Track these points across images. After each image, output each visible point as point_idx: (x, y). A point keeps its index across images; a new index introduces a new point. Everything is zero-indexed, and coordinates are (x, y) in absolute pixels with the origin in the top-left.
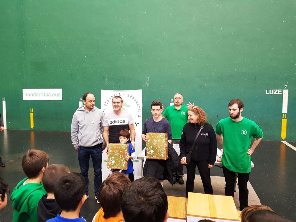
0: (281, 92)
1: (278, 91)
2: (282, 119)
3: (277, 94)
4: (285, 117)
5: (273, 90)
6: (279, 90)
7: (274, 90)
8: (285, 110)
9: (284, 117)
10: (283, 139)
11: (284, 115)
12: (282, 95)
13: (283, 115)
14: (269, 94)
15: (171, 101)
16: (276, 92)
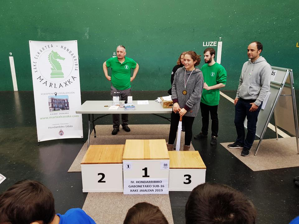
3: (213, 46)
6: (214, 42)
7: (210, 42)
8: (219, 61)
12: (217, 47)
14: (205, 46)
15: (114, 54)
16: (212, 44)
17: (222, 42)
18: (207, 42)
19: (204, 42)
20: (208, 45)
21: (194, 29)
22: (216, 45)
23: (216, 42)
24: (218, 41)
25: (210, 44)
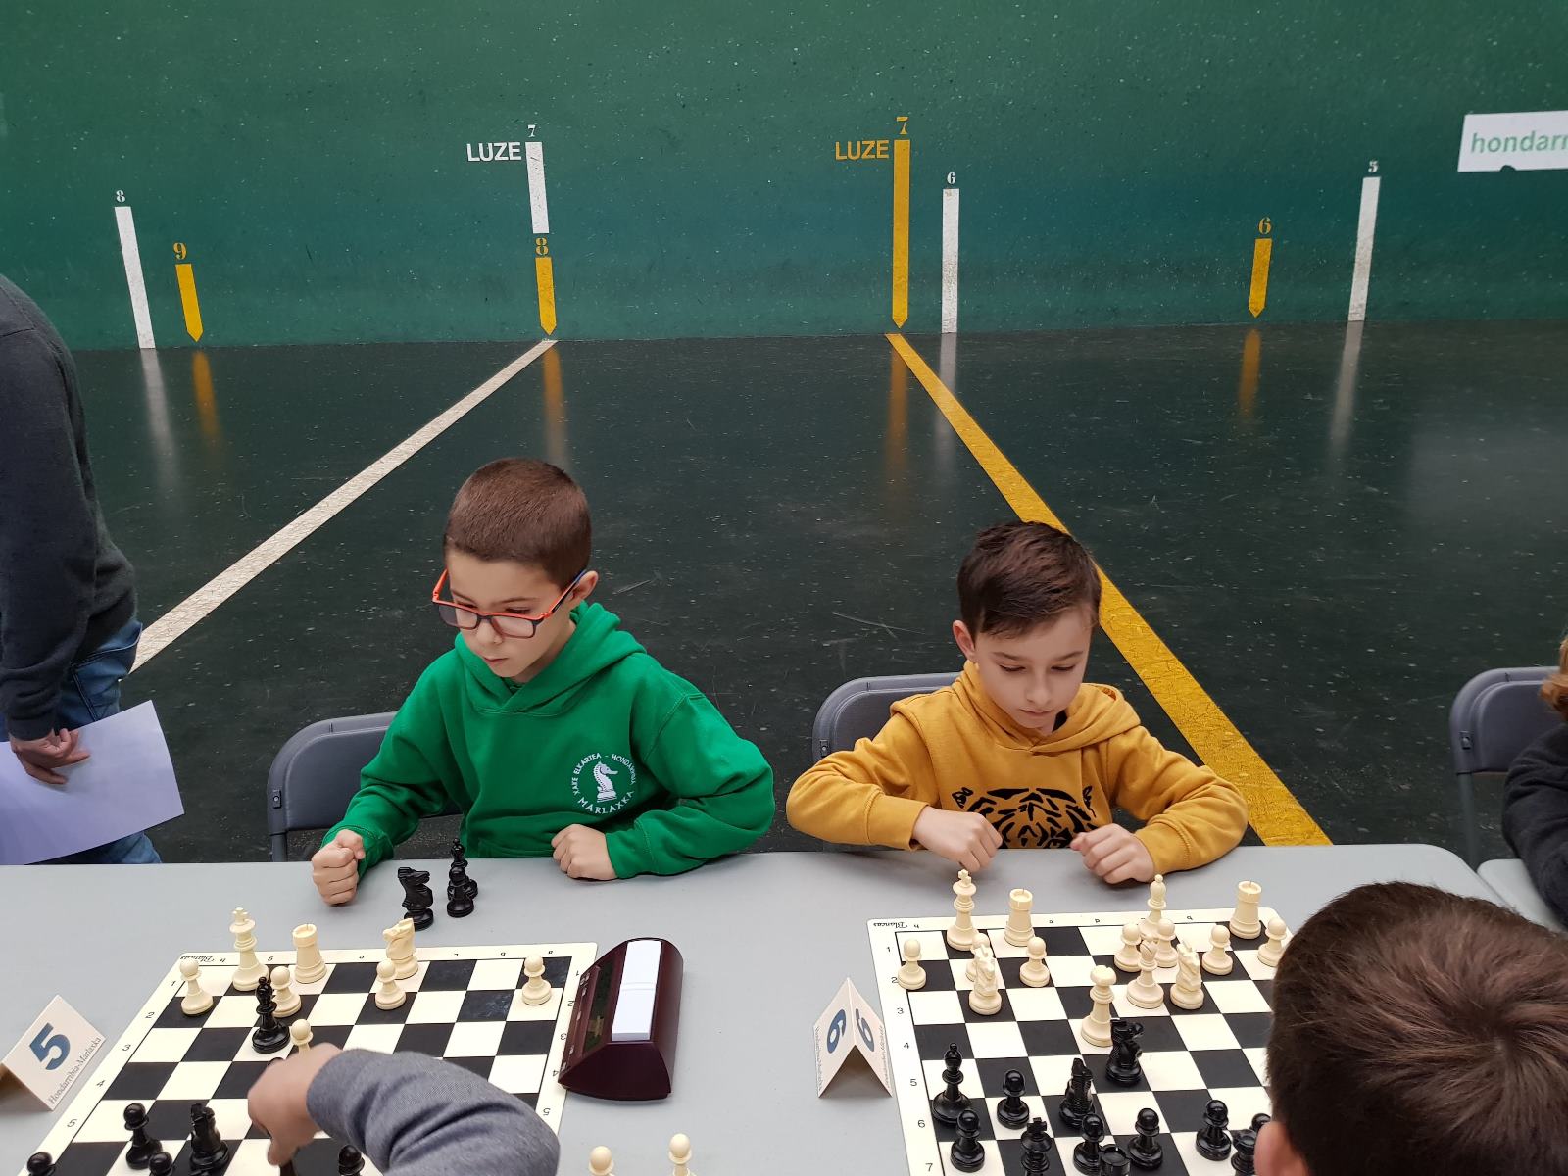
0: (518, 150)
1: (507, 148)
2: (537, 259)
3: (506, 158)
4: (546, 250)
5: (490, 145)
6: (511, 144)
7: (496, 144)
8: (540, 223)
9: (542, 250)
10: (549, 333)
11: (541, 241)
12: (523, 164)
13: (538, 241)
14: (478, 159)
15: (118, 199)
16: (503, 151)
17: (539, 145)
18: (481, 145)
19: (469, 146)
20: (486, 154)
21: (421, 93)
22: (520, 158)
23: (519, 144)
24: (524, 138)
25: (495, 155)
